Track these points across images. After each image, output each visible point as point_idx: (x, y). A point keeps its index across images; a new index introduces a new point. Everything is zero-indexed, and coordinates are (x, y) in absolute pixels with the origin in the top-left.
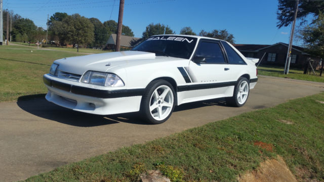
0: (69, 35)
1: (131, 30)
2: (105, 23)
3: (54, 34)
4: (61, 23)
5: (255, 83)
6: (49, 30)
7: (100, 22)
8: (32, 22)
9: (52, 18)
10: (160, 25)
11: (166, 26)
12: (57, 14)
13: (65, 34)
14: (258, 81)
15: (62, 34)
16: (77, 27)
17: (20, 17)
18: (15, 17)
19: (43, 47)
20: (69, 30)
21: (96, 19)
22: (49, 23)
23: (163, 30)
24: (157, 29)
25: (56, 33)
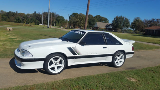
0: (77, 23)
1: (107, 20)
2: (95, 17)
3: (71, 23)
4: (74, 18)
5: (133, 54)
6: (69, 21)
7: (93, 16)
8: (63, 17)
9: (71, 15)
10: (122, 17)
11: (125, 17)
12: (74, 13)
13: (76, 22)
14: (134, 53)
15: (74, 23)
16: (80, 19)
17: (59, 15)
18: (57, 15)
19: (66, 29)
20: (77, 21)
21: (91, 15)
22: (70, 18)
23: (124, 19)
24: (120, 19)
25: (72, 22)
